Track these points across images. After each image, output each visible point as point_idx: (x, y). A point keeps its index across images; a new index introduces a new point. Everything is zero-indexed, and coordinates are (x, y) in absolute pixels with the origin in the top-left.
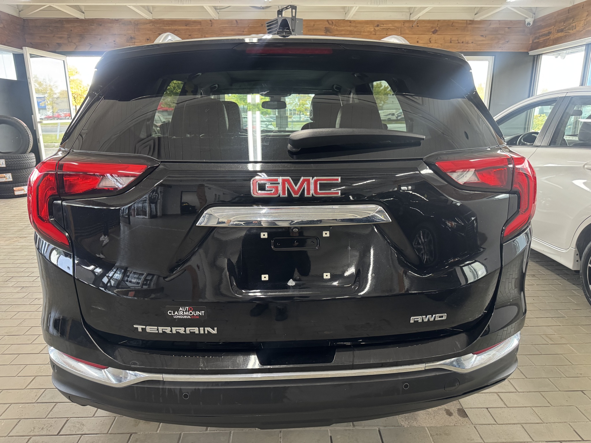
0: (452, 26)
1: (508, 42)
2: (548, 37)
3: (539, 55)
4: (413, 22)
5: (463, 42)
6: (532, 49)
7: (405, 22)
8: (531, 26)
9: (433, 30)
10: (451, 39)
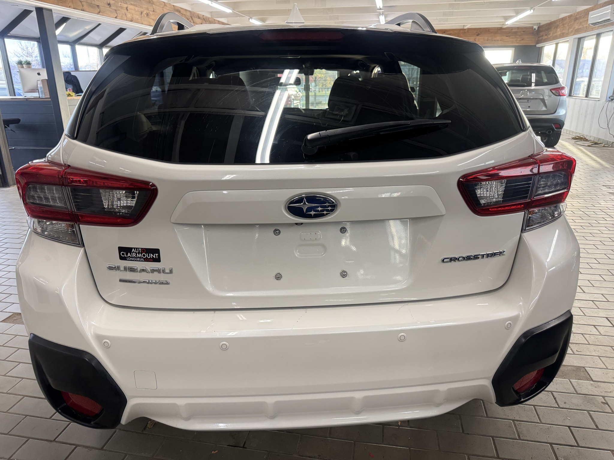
0: (488, 31)
1: (523, 39)
2: (542, 38)
3: (542, 47)
4: (465, 29)
5: (495, 40)
6: (537, 43)
7: (460, 30)
8: (537, 30)
9: (477, 34)
10: (488, 39)
